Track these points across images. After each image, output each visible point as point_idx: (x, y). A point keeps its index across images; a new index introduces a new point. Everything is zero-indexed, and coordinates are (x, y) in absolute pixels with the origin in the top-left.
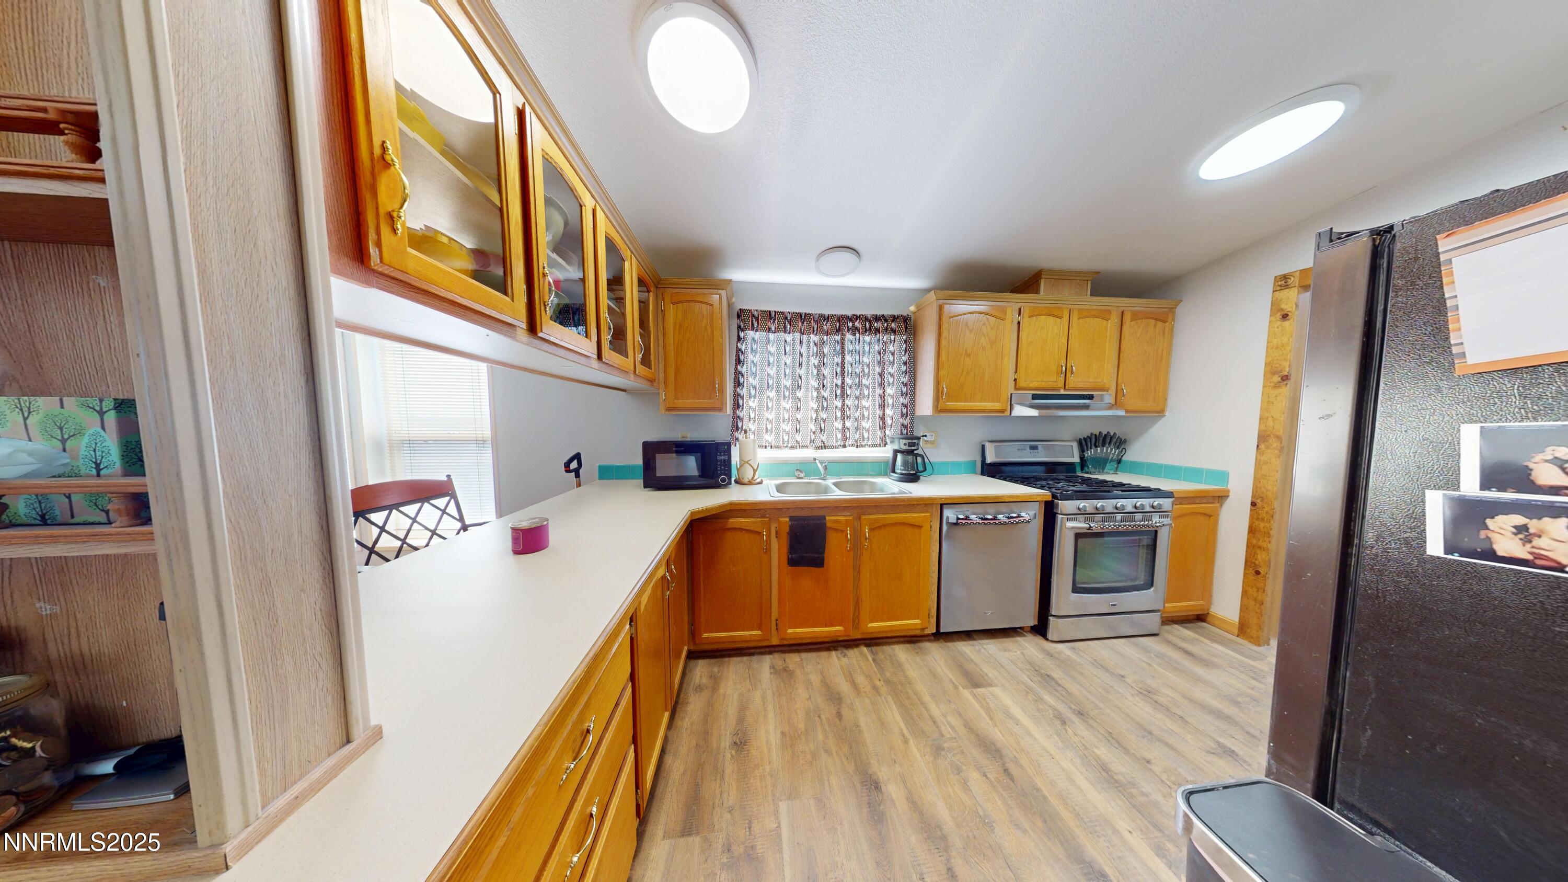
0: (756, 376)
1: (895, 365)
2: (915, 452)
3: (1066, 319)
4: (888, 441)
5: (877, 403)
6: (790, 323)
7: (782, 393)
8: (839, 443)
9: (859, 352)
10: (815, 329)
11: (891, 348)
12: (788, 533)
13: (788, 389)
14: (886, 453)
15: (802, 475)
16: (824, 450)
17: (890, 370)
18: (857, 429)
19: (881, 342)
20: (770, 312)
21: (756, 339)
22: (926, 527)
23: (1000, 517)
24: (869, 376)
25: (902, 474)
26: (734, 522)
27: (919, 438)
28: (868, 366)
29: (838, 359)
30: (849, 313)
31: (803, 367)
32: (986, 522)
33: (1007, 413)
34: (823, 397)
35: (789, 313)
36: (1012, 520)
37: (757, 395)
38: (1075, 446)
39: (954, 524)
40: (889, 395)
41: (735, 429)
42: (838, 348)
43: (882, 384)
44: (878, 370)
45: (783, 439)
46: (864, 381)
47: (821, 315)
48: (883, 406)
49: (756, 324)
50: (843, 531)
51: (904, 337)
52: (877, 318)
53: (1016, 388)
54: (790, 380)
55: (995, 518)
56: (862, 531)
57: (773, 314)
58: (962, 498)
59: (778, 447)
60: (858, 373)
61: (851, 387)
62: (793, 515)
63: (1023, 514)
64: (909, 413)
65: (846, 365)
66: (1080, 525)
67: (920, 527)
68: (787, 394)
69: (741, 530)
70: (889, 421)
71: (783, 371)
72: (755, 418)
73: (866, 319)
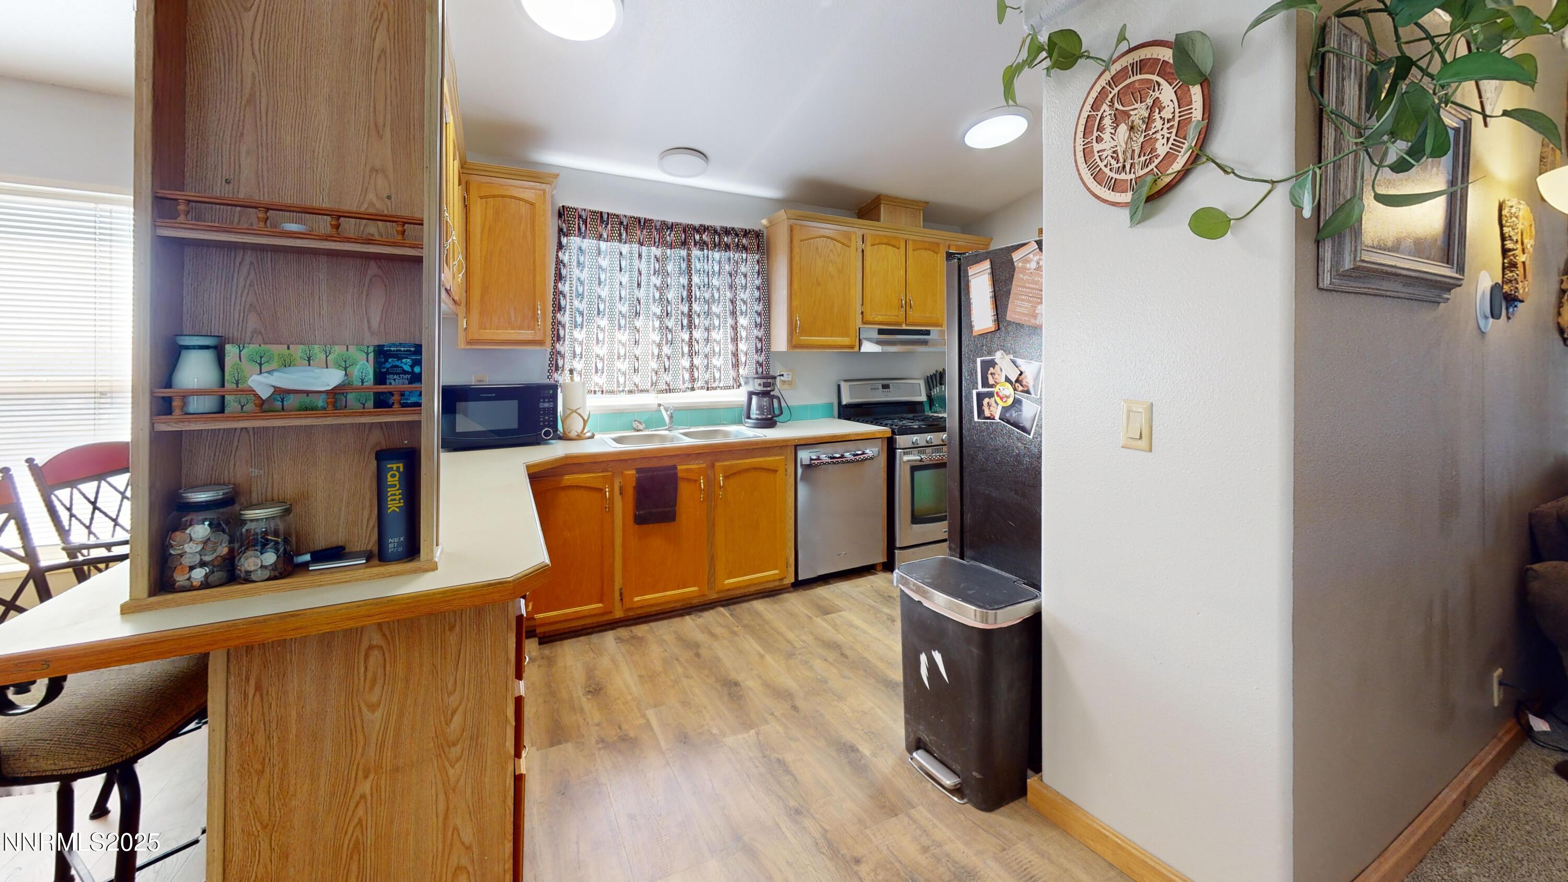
0: (583, 298)
1: (748, 290)
2: (772, 393)
3: (903, 250)
4: (742, 381)
5: (729, 335)
6: (626, 229)
7: (616, 322)
8: (686, 385)
9: (708, 272)
10: (657, 240)
11: (743, 269)
12: (634, 488)
13: (624, 316)
14: (739, 396)
15: (641, 427)
16: (668, 394)
17: (742, 296)
18: (707, 367)
19: (732, 261)
20: (601, 213)
21: (583, 248)
22: (781, 471)
23: (847, 455)
24: (719, 302)
25: (757, 419)
26: (568, 479)
27: (774, 378)
28: (718, 289)
29: (684, 281)
30: (696, 223)
31: (642, 289)
32: (834, 460)
33: (856, 349)
34: (667, 328)
35: (625, 216)
36: (857, 457)
37: (585, 324)
38: (922, 383)
39: (808, 465)
40: (742, 326)
41: (553, 368)
42: (684, 266)
43: (733, 313)
44: (729, 295)
45: (618, 382)
46: (715, 309)
47: (664, 223)
48: (735, 340)
49: (583, 228)
50: (696, 481)
51: (757, 257)
52: (727, 231)
53: (864, 323)
54: (626, 305)
55: (842, 456)
56: (715, 478)
57: (605, 217)
58: (815, 438)
59: (612, 392)
60: (707, 298)
61: (699, 316)
62: (639, 466)
63: (867, 451)
64: (764, 348)
65: (693, 288)
66: (914, 457)
67: (775, 471)
68: (623, 322)
69: (578, 487)
70: (742, 358)
71: (618, 293)
72: (581, 353)
73: (716, 231)
